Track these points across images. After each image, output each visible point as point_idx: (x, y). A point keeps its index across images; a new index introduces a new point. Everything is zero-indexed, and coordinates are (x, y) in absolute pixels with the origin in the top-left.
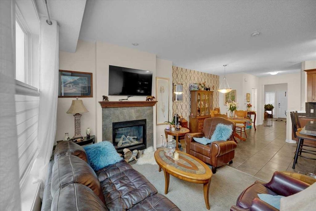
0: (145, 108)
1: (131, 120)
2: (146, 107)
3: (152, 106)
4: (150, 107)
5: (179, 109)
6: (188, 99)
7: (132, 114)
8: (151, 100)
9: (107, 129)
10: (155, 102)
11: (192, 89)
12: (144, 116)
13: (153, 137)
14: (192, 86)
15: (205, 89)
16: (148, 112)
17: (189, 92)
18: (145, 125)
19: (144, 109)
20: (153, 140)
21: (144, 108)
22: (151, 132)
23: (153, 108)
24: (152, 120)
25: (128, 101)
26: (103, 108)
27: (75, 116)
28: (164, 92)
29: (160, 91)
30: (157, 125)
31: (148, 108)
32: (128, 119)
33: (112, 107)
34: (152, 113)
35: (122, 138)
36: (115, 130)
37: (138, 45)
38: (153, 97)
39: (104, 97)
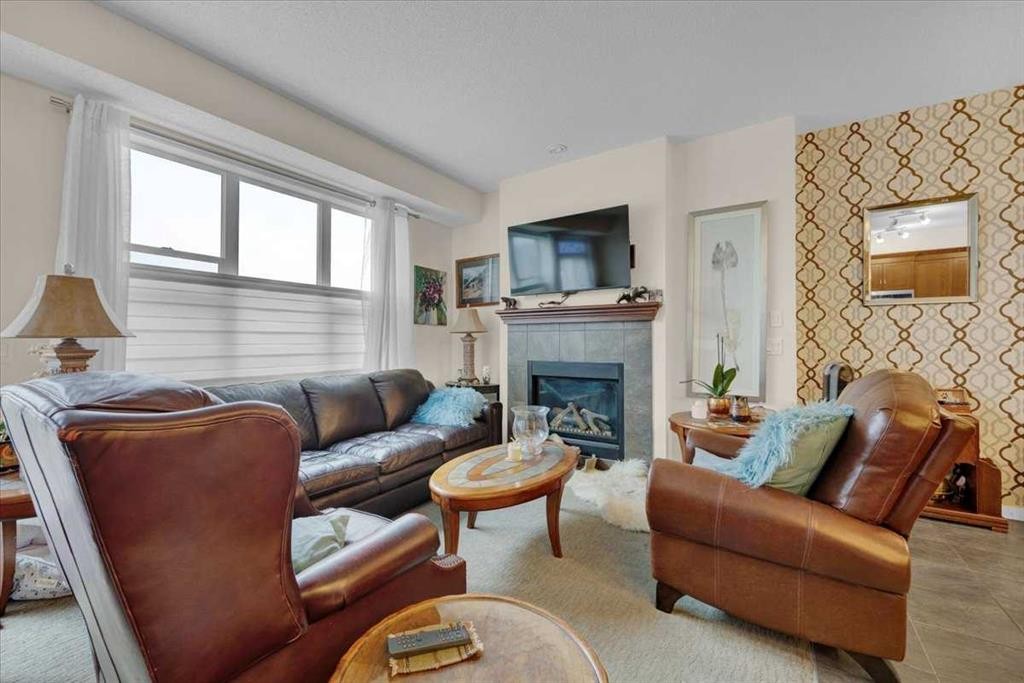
0: (619, 326)
2: (621, 324)
3: (650, 321)
4: (640, 326)
5: (931, 348)
7: (574, 345)
9: (515, 373)
12: (615, 354)
16: (631, 340)
18: (620, 382)
19: (617, 330)
20: (650, 440)
21: (615, 328)
22: (641, 412)
23: (651, 329)
24: (648, 370)
25: (562, 305)
26: (509, 325)
27: (463, 340)
28: (734, 265)
29: (713, 262)
30: (691, 397)
31: (629, 326)
32: (566, 358)
33: (527, 324)
34: (648, 346)
35: (568, 410)
36: (535, 380)
37: (564, 148)
38: (640, 290)
39: (505, 300)
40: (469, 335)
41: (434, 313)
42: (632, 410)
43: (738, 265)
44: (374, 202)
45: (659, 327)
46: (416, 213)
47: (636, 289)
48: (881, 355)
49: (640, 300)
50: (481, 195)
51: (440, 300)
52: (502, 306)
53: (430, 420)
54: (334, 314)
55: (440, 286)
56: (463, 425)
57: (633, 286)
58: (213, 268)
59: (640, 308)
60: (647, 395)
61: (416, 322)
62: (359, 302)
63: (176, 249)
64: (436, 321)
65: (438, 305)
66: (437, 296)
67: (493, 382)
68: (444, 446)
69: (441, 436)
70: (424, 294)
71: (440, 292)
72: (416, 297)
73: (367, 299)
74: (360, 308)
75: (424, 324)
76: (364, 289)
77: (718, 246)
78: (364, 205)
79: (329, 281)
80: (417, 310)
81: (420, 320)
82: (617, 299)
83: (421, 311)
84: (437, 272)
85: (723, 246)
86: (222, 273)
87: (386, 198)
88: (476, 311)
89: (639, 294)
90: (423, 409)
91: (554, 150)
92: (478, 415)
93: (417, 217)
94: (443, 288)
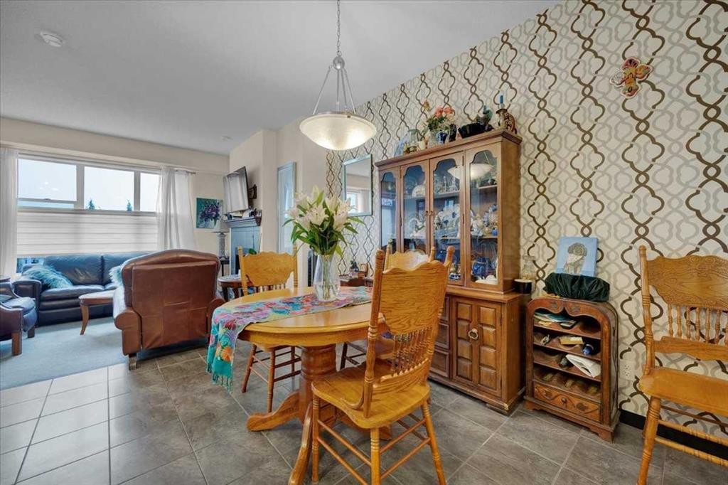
26: (231, 228)
40: (222, 234)
41: (212, 222)
46: (194, 172)
51: (217, 215)
54: (139, 225)
55: (217, 208)
58: (71, 206)
61: (197, 227)
63: (52, 199)
64: (213, 226)
65: (215, 218)
66: (215, 213)
70: (203, 212)
71: (217, 211)
72: (198, 214)
75: (204, 228)
79: (139, 209)
80: (198, 221)
81: (200, 226)
83: (202, 221)
84: (214, 201)
86: (76, 208)
94: (220, 209)
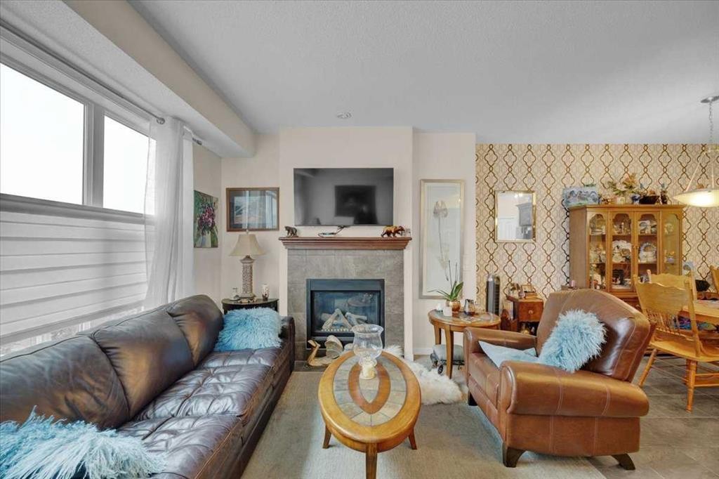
0: (381, 253)
1: (346, 278)
2: (383, 251)
3: (402, 249)
4: (395, 253)
5: (520, 264)
6: (559, 236)
7: (347, 266)
8: (394, 235)
9: (295, 290)
10: (407, 240)
11: (574, 203)
12: (378, 273)
13: (402, 324)
14: (572, 193)
15: (634, 199)
16: (389, 262)
17: (563, 213)
18: (382, 292)
19: (379, 256)
20: (403, 331)
21: (378, 254)
22: (396, 312)
23: (403, 255)
24: (401, 283)
25: (337, 236)
26: (289, 249)
27: (242, 261)
28: (446, 216)
29: (434, 213)
30: (422, 298)
31: (389, 253)
32: (339, 276)
33: (306, 249)
34: (401, 267)
35: (335, 315)
36: (312, 294)
37: (348, 116)
38: (398, 228)
39: (288, 229)
40: (248, 257)
41: (208, 236)
42: (390, 311)
43: (448, 216)
44: (163, 120)
45: (409, 254)
46: (200, 140)
47: (396, 228)
48: (501, 269)
49: (398, 236)
50: (257, 135)
51: (213, 224)
52: (284, 234)
53: (238, 346)
55: (213, 211)
56: (275, 345)
57: (394, 225)
59: (396, 241)
60: (400, 300)
61: (195, 246)
62: (142, 227)
64: (210, 245)
65: (211, 229)
66: (210, 220)
67: (271, 298)
68: (272, 371)
69: (264, 362)
70: (201, 219)
71: (212, 216)
72: (195, 221)
73: (150, 223)
74: (143, 233)
75: (201, 247)
76: (147, 213)
77: (437, 203)
78: (148, 120)
79: (101, 201)
80: (196, 234)
81: (198, 243)
82: (381, 233)
83: (199, 236)
84: (211, 197)
85: (440, 203)
87: (177, 118)
88: (254, 236)
89: (397, 231)
90: (225, 336)
91: (342, 115)
92: (280, 332)
93: (199, 143)
94: (216, 212)
